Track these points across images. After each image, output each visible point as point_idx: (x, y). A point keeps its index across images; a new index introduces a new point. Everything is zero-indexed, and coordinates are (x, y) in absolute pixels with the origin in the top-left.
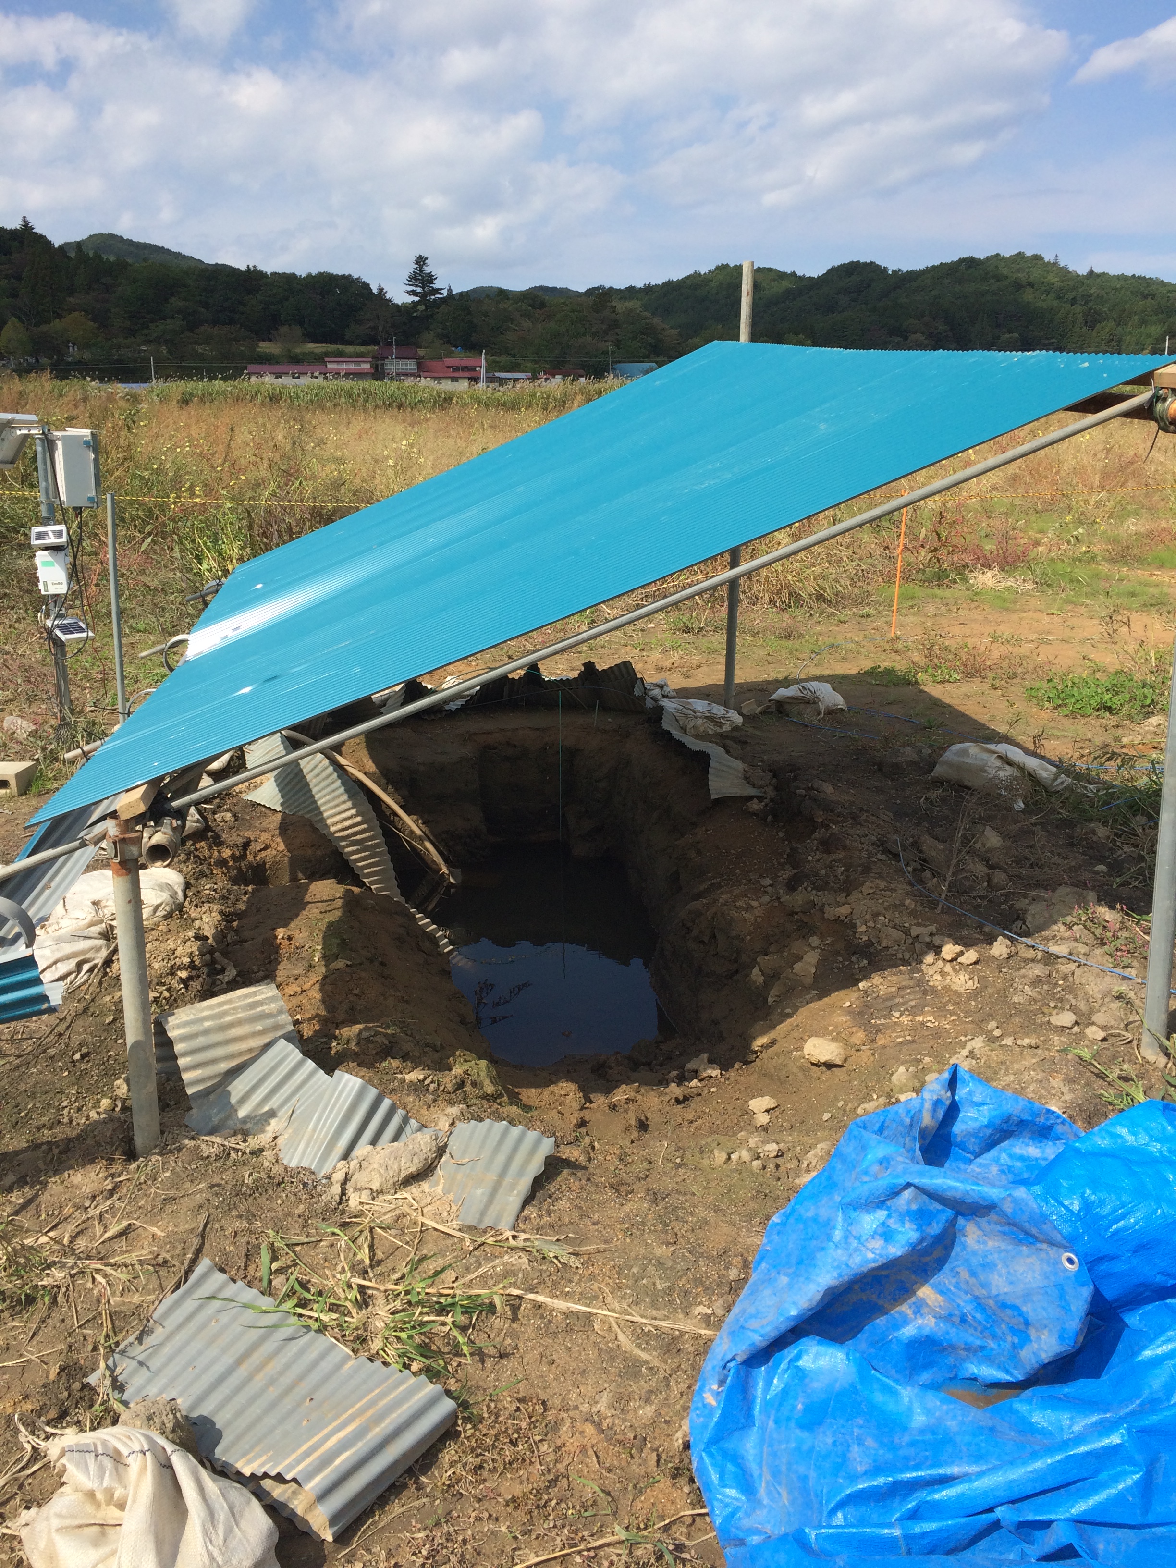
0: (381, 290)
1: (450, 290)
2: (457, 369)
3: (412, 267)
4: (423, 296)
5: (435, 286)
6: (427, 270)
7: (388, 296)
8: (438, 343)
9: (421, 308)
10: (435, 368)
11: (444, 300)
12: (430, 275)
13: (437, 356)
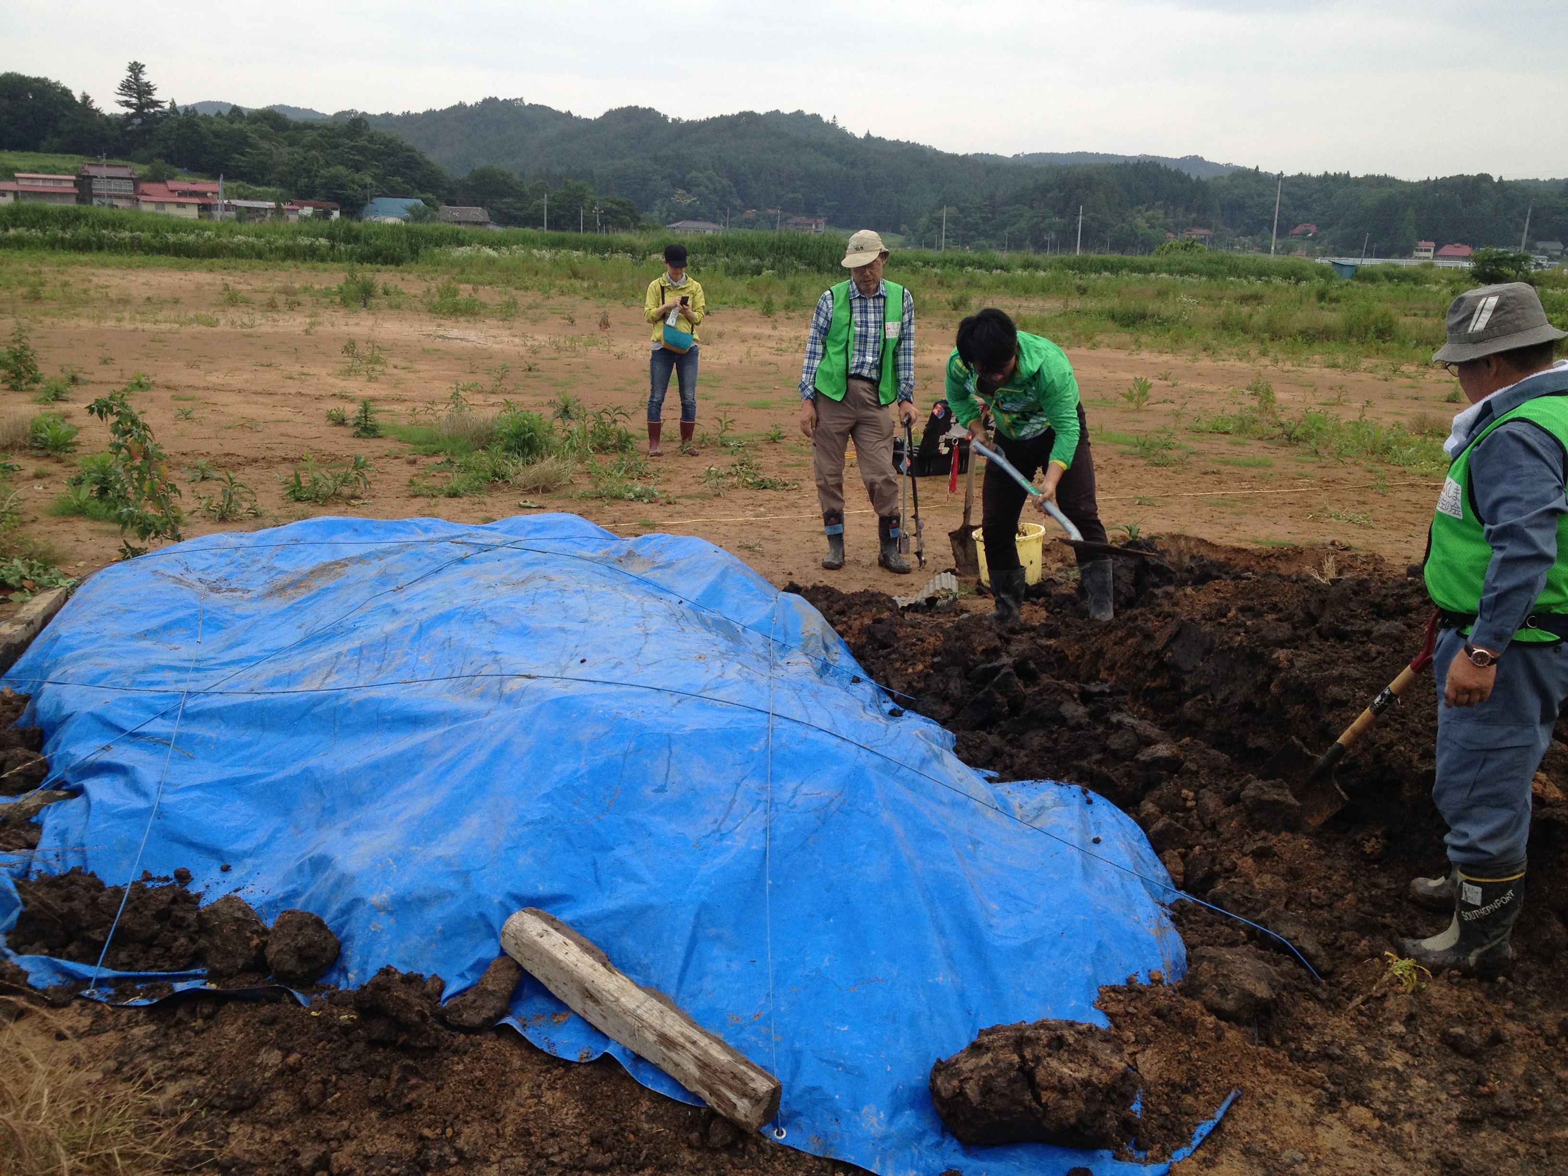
0: (86, 98)
1: (173, 103)
2: (183, 194)
3: (125, 74)
4: (140, 108)
5: (155, 98)
6: (145, 78)
7: (95, 106)
8: (160, 162)
9: (138, 121)
10: (156, 190)
11: (165, 115)
12: (147, 85)
13: (157, 178)
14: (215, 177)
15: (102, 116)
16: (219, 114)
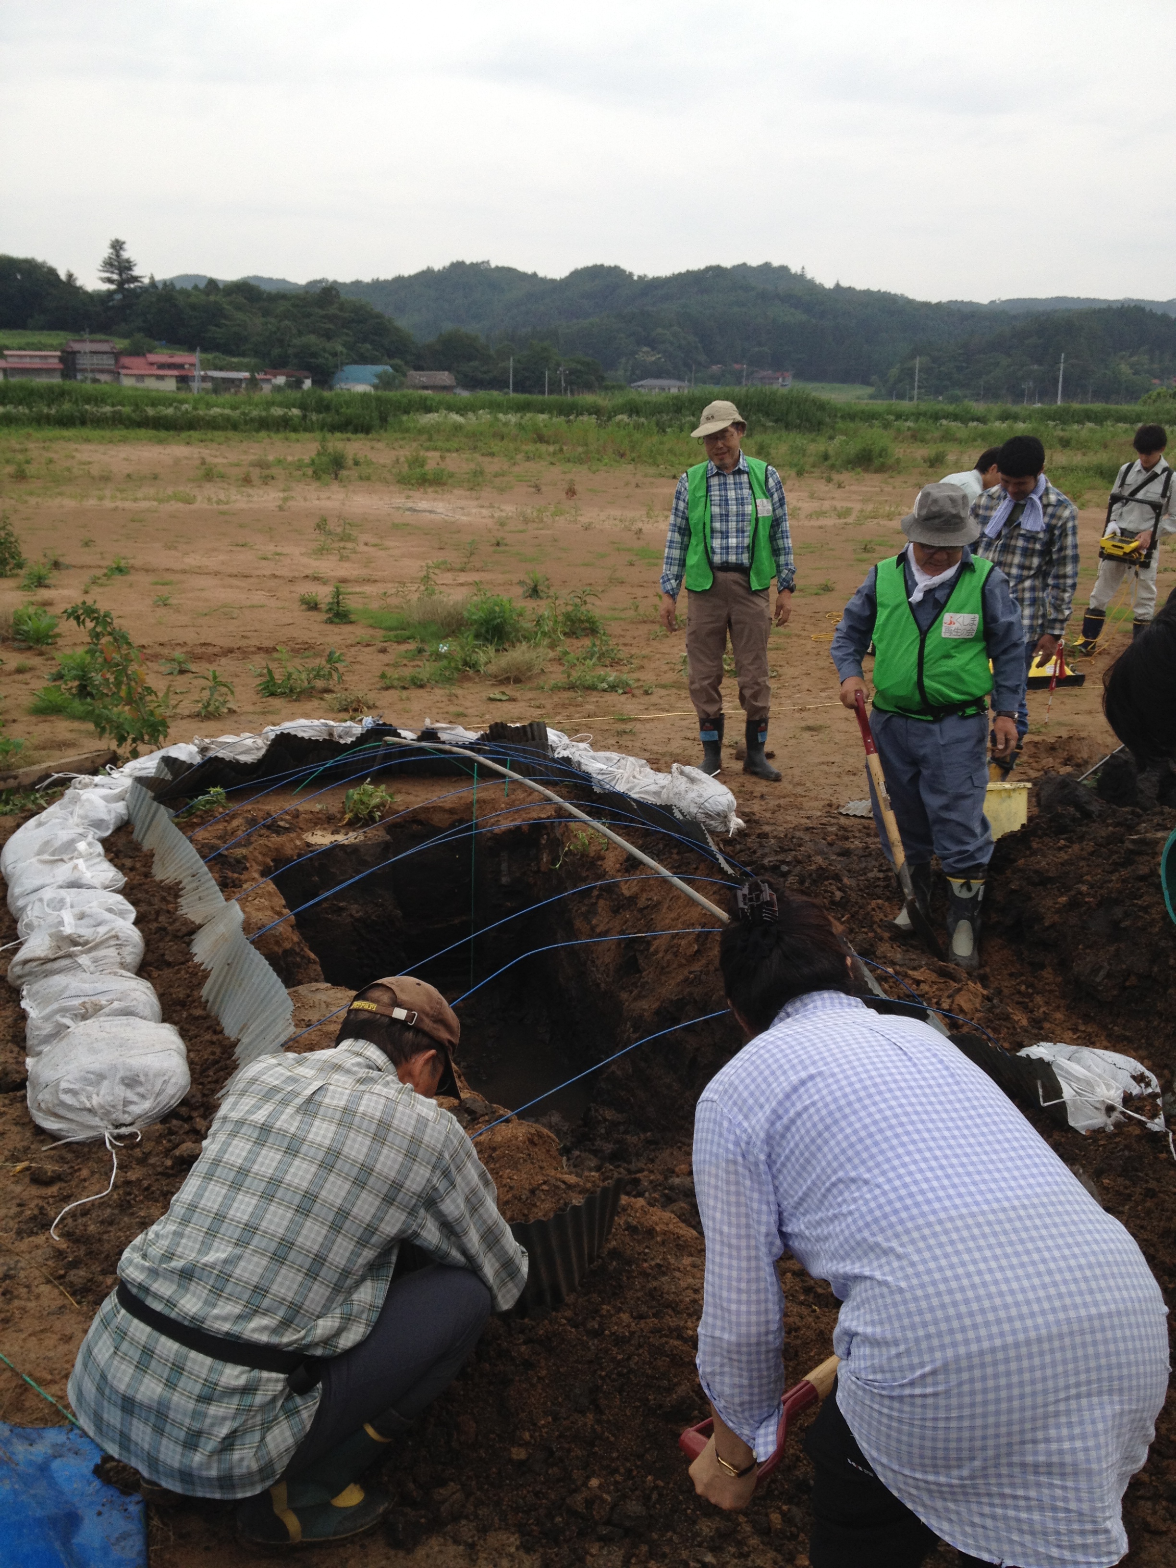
0: (70, 276)
1: (152, 278)
2: (162, 366)
3: (106, 252)
4: (121, 284)
5: (135, 273)
6: (125, 255)
7: (79, 283)
8: (139, 336)
9: (118, 297)
10: (137, 364)
11: (145, 290)
12: (128, 261)
13: (136, 352)
14: (192, 349)
15: (86, 293)
16: (196, 287)
